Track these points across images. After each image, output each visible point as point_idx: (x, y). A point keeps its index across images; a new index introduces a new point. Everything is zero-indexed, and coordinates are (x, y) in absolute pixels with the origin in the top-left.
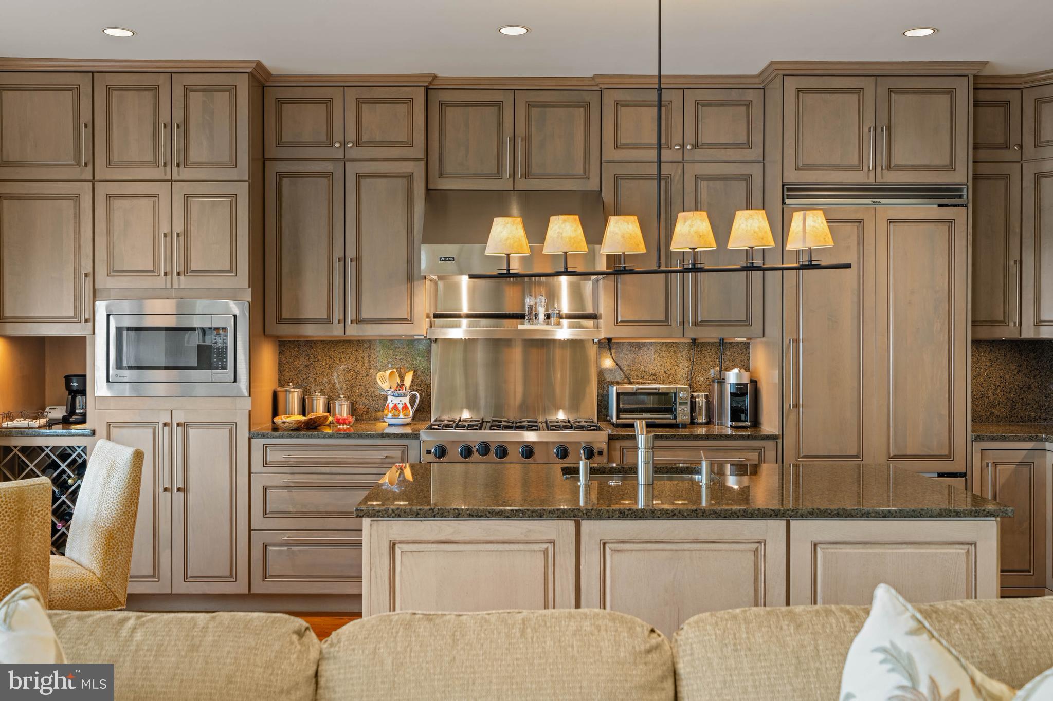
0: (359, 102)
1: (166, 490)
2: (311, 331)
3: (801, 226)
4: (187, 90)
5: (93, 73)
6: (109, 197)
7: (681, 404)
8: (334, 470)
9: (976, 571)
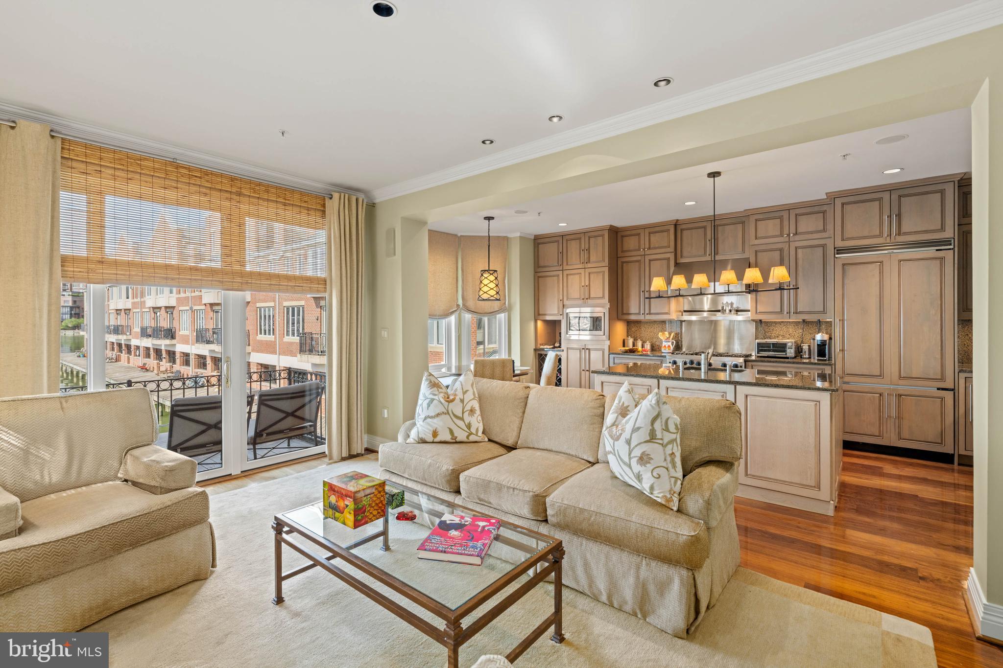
0: (650, 233)
1: (583, 370)
2: (633, 318)
4: (589, 238)
5: (563, 236)
6: (567, 275)
7: (789, 348)
9: (820, 413)
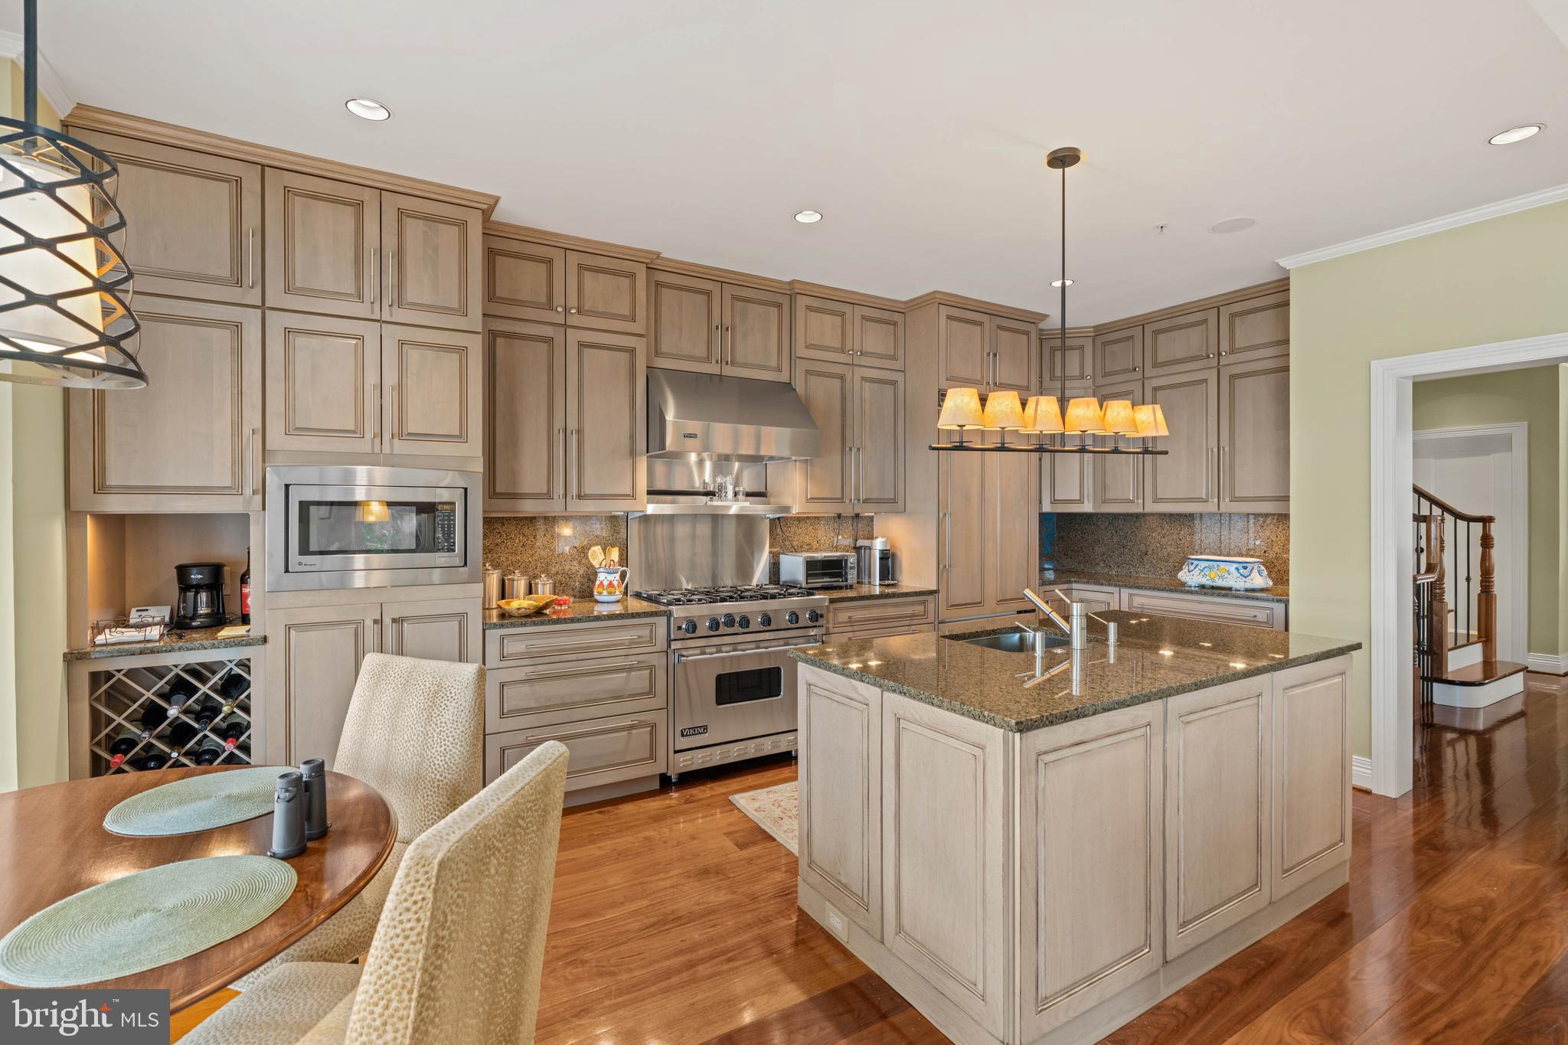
0: (581, 267)
2: (529, 507)
3: (1152, 418)
4: (401, 213)
5: (263, 166)
6: (288, 332)
7: (851, 568)
8: (581, 656)
